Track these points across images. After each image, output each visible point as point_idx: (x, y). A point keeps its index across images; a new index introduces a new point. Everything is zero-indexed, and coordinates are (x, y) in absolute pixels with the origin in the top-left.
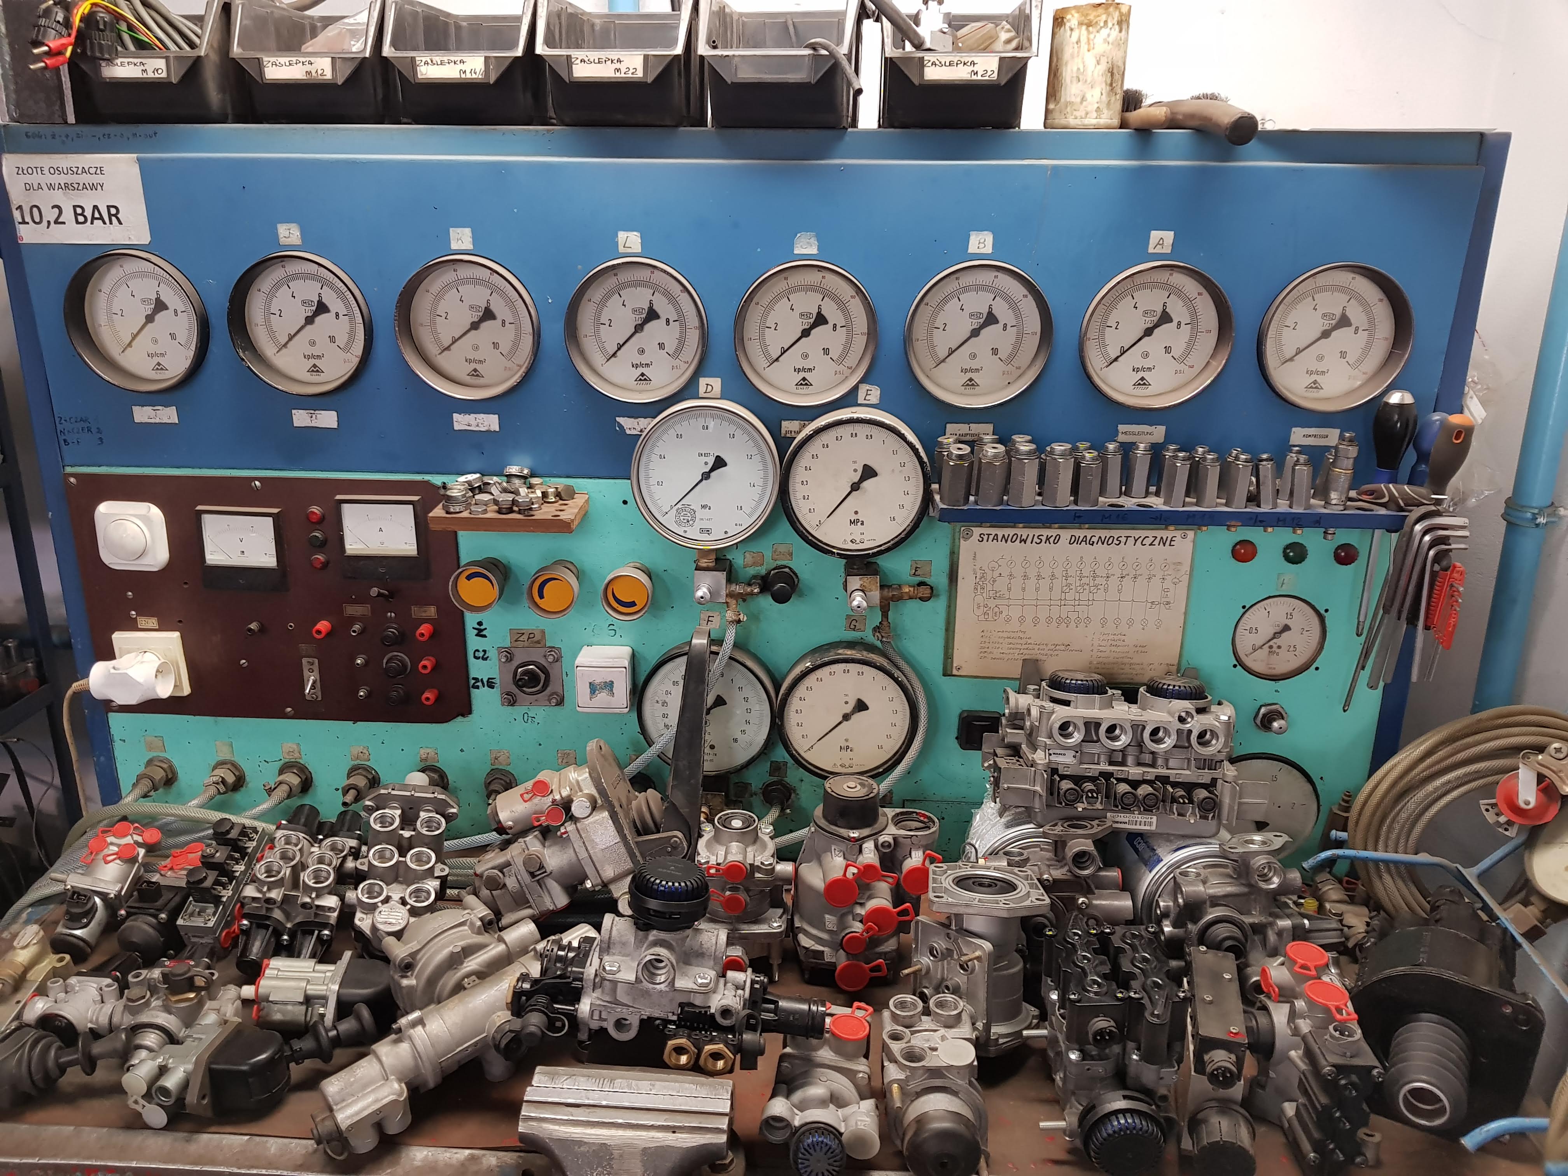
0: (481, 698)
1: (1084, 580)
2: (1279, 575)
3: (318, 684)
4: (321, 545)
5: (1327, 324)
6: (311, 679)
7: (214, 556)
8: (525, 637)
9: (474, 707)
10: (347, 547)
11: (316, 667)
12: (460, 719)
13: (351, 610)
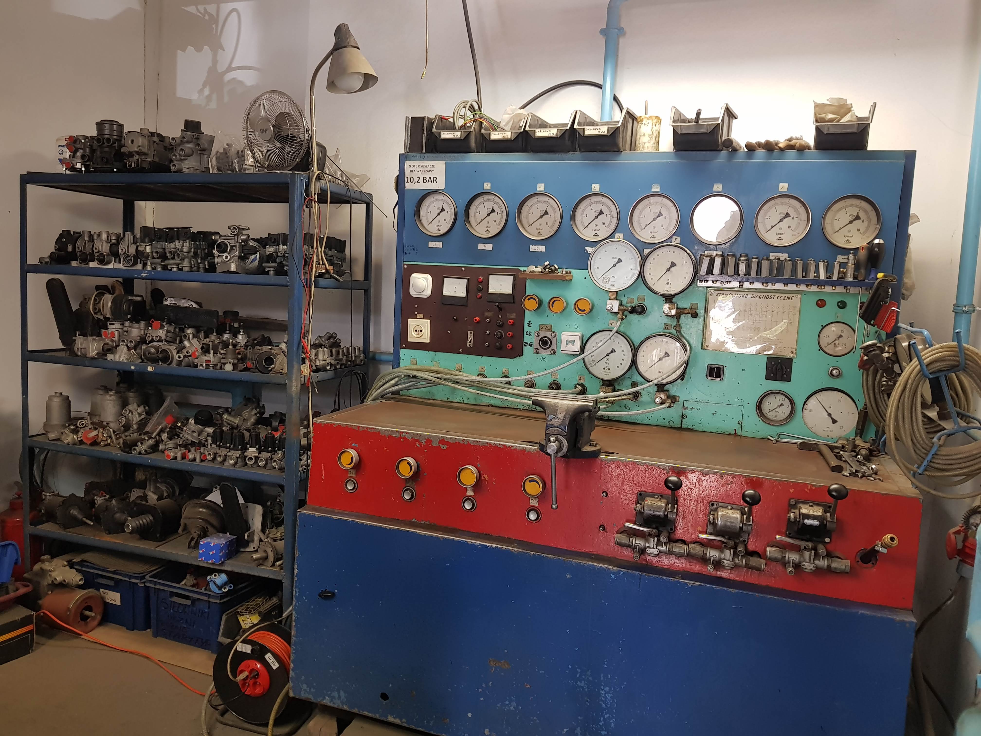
0: (527, 350)
1: (758, 313)
2: (836, 314)
3: (472, 341)
4: (480, 290)
5: (852, 219)
6: (470, 337)
7: (446, 293)
8: (545, 328)
9: (524, 354)
10: (489, 290)
11: (472, 334)
12: (518, 357)
13: (487, 314)
